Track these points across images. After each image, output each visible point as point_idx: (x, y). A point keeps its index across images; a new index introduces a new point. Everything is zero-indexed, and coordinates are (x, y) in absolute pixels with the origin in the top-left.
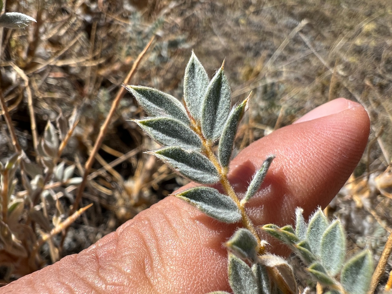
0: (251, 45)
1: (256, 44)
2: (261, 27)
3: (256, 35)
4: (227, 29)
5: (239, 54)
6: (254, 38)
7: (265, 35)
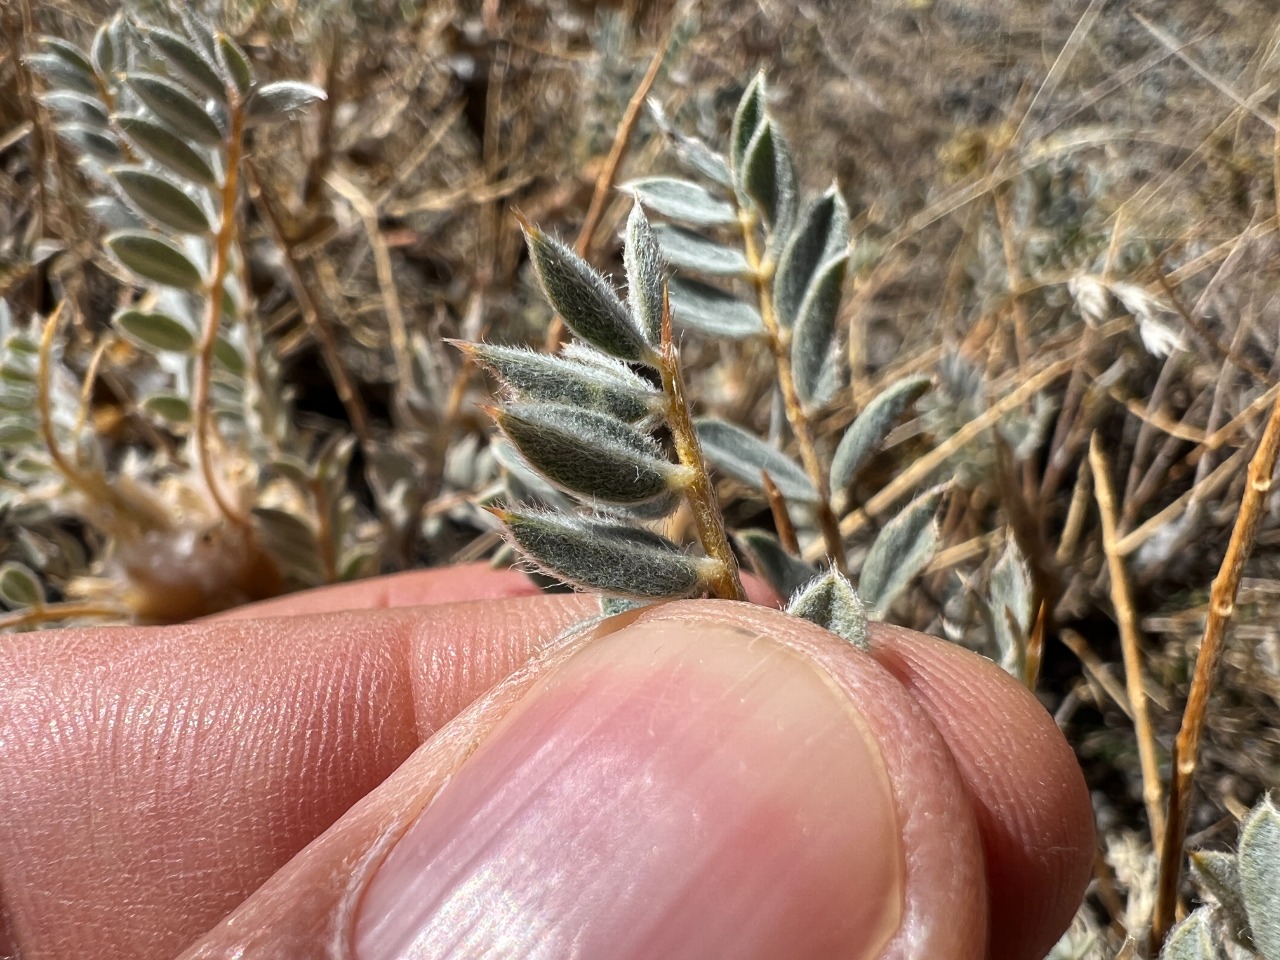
0: (967, 86)
1: (980, 82)
2: (994, 22)
3: (979, 51)
4: (876, 49)
5: (925, 122)
6: (974, 63)
7: (1009, 47)
